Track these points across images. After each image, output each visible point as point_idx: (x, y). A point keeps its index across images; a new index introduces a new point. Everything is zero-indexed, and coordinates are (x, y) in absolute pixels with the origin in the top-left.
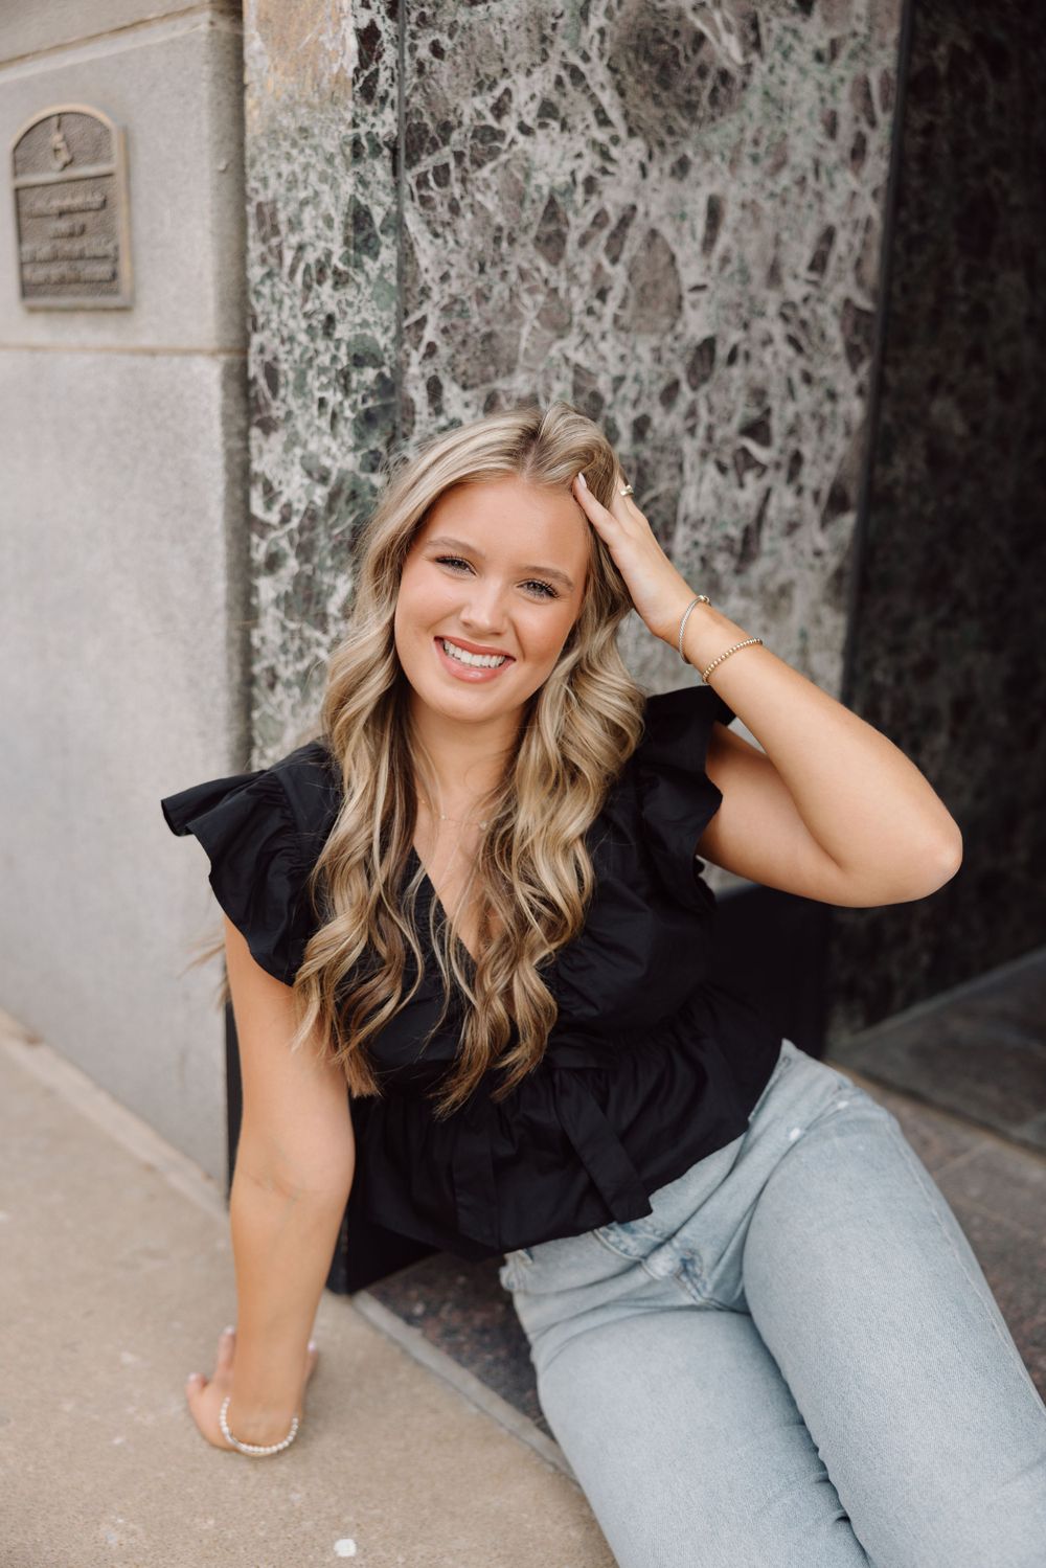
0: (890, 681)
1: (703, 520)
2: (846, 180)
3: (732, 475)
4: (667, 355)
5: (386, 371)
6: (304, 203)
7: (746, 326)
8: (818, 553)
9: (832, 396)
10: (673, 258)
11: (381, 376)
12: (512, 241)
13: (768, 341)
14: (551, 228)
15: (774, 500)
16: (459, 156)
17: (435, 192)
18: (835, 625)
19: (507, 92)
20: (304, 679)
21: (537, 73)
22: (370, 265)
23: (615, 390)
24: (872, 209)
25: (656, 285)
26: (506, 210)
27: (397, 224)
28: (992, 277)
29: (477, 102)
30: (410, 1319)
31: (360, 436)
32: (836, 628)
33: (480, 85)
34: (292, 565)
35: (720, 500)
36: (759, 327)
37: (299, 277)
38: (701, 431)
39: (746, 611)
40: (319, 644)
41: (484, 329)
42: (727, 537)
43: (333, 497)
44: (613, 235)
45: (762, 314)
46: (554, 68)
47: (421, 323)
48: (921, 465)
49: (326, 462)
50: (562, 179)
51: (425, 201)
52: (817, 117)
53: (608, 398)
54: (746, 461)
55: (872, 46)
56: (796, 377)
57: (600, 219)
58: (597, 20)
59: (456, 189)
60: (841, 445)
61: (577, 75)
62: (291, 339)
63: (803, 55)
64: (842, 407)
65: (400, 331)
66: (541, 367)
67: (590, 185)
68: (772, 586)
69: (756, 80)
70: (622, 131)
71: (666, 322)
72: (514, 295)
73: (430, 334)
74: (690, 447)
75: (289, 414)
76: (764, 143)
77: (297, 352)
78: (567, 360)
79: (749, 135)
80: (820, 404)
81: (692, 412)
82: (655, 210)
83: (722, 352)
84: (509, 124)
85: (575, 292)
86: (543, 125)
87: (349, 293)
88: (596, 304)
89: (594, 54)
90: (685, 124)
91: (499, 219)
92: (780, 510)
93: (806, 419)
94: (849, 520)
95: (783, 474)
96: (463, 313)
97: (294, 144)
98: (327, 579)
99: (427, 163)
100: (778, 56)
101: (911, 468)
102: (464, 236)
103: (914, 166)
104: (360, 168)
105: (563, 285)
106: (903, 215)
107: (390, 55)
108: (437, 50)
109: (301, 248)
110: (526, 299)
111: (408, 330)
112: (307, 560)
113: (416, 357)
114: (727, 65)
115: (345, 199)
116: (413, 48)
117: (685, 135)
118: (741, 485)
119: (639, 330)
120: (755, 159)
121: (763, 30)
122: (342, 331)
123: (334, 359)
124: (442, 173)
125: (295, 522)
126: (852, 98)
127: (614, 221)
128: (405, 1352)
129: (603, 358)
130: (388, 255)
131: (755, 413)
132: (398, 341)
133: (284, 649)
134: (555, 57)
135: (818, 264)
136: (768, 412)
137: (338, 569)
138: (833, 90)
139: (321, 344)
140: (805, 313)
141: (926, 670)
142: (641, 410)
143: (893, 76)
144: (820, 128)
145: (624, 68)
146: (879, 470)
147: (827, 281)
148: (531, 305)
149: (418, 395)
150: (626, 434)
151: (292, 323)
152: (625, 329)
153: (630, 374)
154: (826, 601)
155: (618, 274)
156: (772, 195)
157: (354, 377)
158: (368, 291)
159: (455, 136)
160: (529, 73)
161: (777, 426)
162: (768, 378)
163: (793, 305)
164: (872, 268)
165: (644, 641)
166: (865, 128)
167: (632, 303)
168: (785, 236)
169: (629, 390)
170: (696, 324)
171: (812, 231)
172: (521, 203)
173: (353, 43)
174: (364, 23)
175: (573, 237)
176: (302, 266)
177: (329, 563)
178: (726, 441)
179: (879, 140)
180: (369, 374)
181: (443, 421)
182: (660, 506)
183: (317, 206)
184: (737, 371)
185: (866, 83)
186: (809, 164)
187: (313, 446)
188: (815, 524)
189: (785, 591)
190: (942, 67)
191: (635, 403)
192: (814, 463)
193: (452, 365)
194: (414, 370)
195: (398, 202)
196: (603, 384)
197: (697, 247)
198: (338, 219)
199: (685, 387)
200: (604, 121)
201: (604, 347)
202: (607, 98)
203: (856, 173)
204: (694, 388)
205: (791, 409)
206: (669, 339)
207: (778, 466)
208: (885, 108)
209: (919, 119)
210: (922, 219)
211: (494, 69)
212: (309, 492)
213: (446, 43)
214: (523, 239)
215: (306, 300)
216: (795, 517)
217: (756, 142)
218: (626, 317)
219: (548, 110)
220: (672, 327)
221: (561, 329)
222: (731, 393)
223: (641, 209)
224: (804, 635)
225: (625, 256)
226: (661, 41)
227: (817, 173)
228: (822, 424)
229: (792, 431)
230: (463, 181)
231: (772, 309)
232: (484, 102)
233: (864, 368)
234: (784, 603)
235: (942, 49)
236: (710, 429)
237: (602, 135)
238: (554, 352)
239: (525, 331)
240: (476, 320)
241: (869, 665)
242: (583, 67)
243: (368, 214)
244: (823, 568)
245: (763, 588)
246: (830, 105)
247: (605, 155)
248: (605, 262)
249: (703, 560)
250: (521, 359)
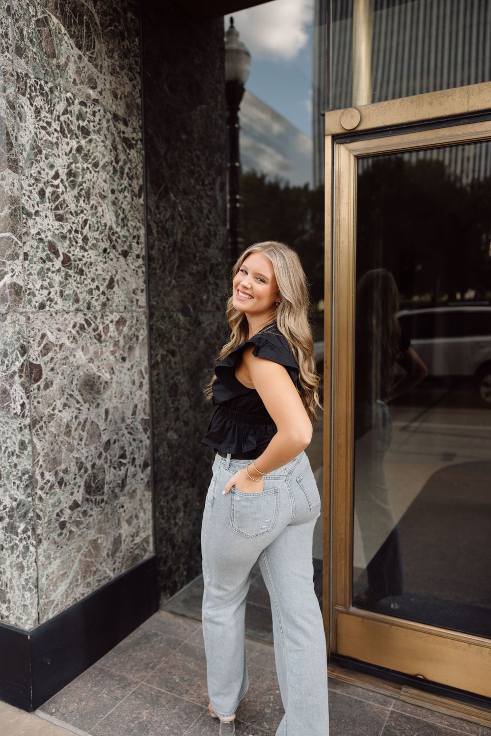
0: (165, 504)
1: (111, 482)
2: (139, 393)
3: (118, 469)
4: (98, 447)
5: (30, 474)
6: (7, 438)
7: (117, 434)
8: (142, 479)
9: (141, 441)
10: (98, 425)
11: (29, 476)
12: (58, 436)
13: (124, 435)
14: (68, 430)
15: (129, 471)
16: (45, 422)
17: (40, 432)
18: (149, 495)
19: (55, 405)
20: (12, 548)
21: (62, 399)
22: (26, 452)
23: (86, 460)
24: (146, 397)
25: (94, 433)
26: (56, 430)
27: (31, 441)
28: (179, 400)
29: (49, 410)
30: (51, 714)
31: (25, 491)
32: (149, 496)
33: (49, 406)
34: (7, 520)
35: (115, 475)
36: (121, 433)
37: (7, 453)
38: (109, 461)
39: (125, 499)
40: (16, 540)
41: (53, 457)
42: (118, 484)
43: (18, 505)
44: (83, 426)
45: (121, 430)
46: (66, 396)
47: (38, 461)
48: (167, 449)
49: (16, 497)
50: (69, 418)
51: (37, 435)
52: (130, 382)
53: (85, 462)
54: (121, 464)
55: (141, 362)
56: (131, 440)
57: (79, 424)
58: (75, 383)
59: (45, 430)
60: (145, 452)
61: (71, 395)
62: (5, 467)
63: (125, 371)
64: (144, 443)
65: (33, 464)
66: (68, 461)
67: (76, 417)
68: (131, 491)
69: (114, 380)
70: (83, 403)
71: (97, 440)
72: (60, 447)
73: (40, 463)
74: (106, 466)
75: (5, 484)
76: (117, 393)
77: (7, 470)
78: (74, 457)
79: (113, 392)
80: (138, 444)
81: (106, 458)
82: (92, 417)
83: (112, 442)
84: (56, 412)
85: (75, 441)
86: (64, 409)
87: (21, 460)
88: (80, 442)
89: (75, 390)
90: (98, 396)
91: (55, 432)
92: (131, 472)
93: (135, 449)
94: (149, 468)
95: (131, 464)
96: (48, 456)
97: (4, 425)
98: (18, 524)
99: (38, 426)
100: (119, 373)
101: (164, 451)
102: (47, 439)
103: (155, 383)
104: (22, 433)
105: (71, 441)
106: (154, 395)
107: (27, 407)
108: (38, 402)
109: (7, 447)
110: (63, 447)
111: (35, 463)
112: (12, 519)
113: (37, 469)
114: (107, 380)
115: (18, 439)
116: (33, 404)
117: (98, 398)
118: (120, 470)
119: (91, 444)
120: (115, 397)
121: (114, 369)
122: (19, 468)
123: (17, 474)
124: (41, 428)
125: (7, 510)
126: (138, 375)
127: (83, 423)
128: (51, 723)
129: (83, 454)
130: (29, 448)
131: (122, 452)
132: (33, 467)
133: (5, 540)
134: (66, 393)
135: (134, 413)
136: (125, 451)
137: (21, 522)
138: (133, 375)
139: (13, 470)
140: (132, 425)
141: (175, 498)
142: (93, 462)
143: (147, 366)
144: (131, 384)
145: (82, 390)
146: (155, 454)
147: (137, 416)
148: (64, 448)
149: (38, 477)
150: (90, 468)
151: (5, 464)
152: (88, 445)
153: (90, 455)
154: (146, 490)
155: (85, 434)
156: (121, 403)
157: (23, 478)
158: (25, 458)
159: (44, 419)
160: (60, 399)
161: (127, 453)
162: (124, 443)
163: (129, 425)
164: (148, 410)
165: (99, 516)
166: (142, 380)
167: (89, 439)
168: (125, 411)
169: (90, 458)
170: (105, 438)
171: (131, 407)
172: (60, 427)
173: (19, 407)
174: (21, 402)
175: (73, 430)
176: (7, 452)
177: (18, 520)
178: (115, 461)
179: (146, 381)
180: (27, 476)
181: (45, 481)
182: (100, 482)
183: (11, 439)
184: (116, 445)
185: (141, 370)
186: (129, 393)
187: (12, 492)
188: (140, 473)
189: (134, 491)
190: (159, 360)
191: (91, 461)
192: (138, 458)
193: (46, 468)
194: (37, 472)
195: (32, 437)
196: (83, 459)
197: (103, 421)
198: (17, 443)
199: (104, 453)
200: (78, 402)
201: (83, 451)
202: (79, 398)
203: (141, 390)
204: (106, 452)
205: (131, 448)
206: (98, 443)
207: (129, 462)
208: (146, 374)
209: (155, 373)
210: (159, 394)
211: (52, 401)
212: (11, 503)
213: (40, 400)
214: (61, 434)
215: (9, 459)
216: (135, 473)
217: (115, 393)
218: (87, 443)
219: (65, 405)
220: (99, 441)
221: (72, 451)
222: (116, 450)
223: (89, 418)
224: (141, 500)
225: (86, 429)
226: (90, 381)
227: (131, 394)
228: (139, 448)
229: (132, 453)
230: (46, 427)
231: (123, 428)
232: (50, 409)
233: (149, 433)
234: (135, 494)
235: (159, 356)
236: (111, 460)
237: (78, 406)
238: (71, 456)
239: (63, 454)
240: (51, 456)
241: (159, 502)
242: (72, 393)
243: (24, 441)
244: (144, 482)
245: (128, 493)
246: (133, 378)
247: (79, 409)
248: (81, 432)
249: (112, 491)
250: (63, 461)
